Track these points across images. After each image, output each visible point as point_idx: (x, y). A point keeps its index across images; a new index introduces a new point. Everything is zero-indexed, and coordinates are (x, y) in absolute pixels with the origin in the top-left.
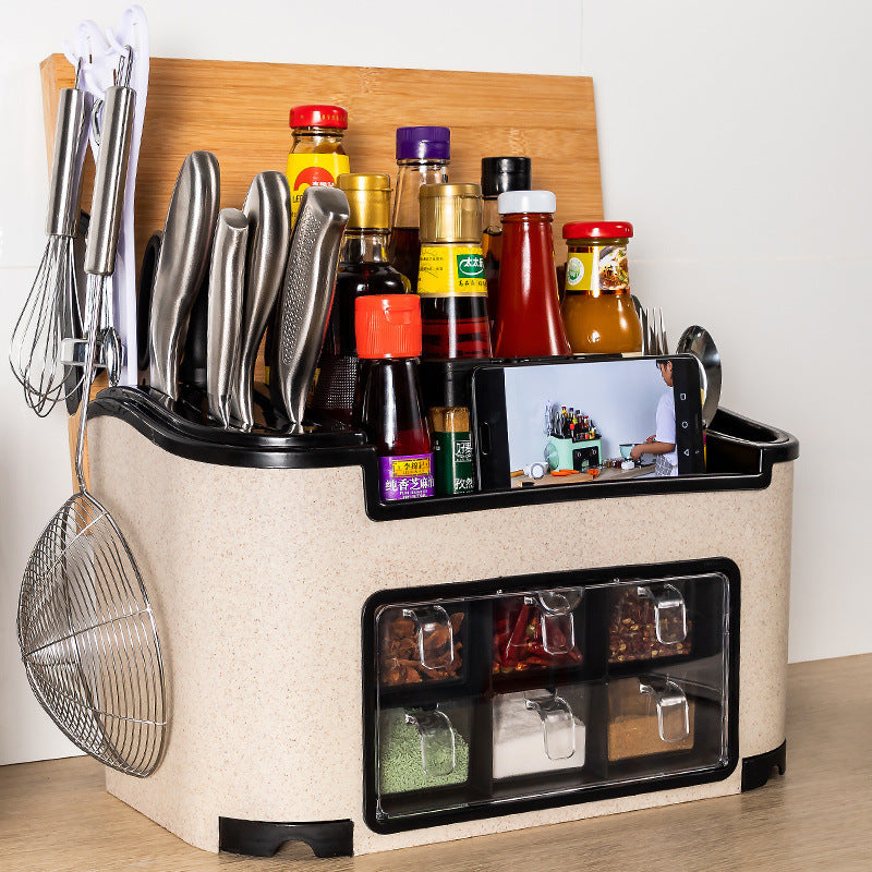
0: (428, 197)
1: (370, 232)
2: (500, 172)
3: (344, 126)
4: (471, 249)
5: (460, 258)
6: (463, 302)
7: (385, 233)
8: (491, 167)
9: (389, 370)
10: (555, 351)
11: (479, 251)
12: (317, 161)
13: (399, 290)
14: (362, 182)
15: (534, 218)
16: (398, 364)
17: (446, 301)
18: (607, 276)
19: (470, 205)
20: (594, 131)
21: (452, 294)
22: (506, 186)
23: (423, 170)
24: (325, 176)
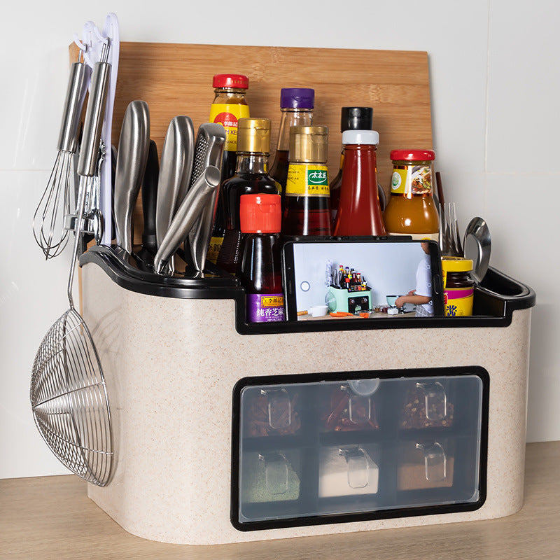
0: (295, 132)
1: (257, 154)
2: (352, 116)
3: (246, 87)
4: (320, 167)
5: (310, 172)
6: (314, 201)
7: (268, 155)
8: (347, 113)
9: (259, 240)
10: (374, 233)
11: (325, 168)
12: (228, 108)
13: (273, 191)
14: (253, 124)
15: (365, 148)
16: (265, 238)
17: (302, 199)
18: (416, 184)
19: (320, 140)
20: (427, 86)
21: (307, 195)
22: (355, 125)
23: (296, 115)
24: (233, 118)
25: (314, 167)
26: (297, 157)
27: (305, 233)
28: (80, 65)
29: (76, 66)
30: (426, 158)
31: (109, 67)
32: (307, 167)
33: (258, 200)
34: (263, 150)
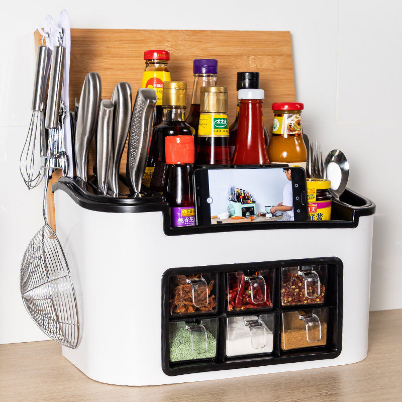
0: (204, 91)
1: (177, 107)
2: (244, 79)
3: (168, 59)
4: (222, 116)
5: (215, 119)
6: (218, 140)
7: (185, 108)
8: (241, 76)
9: (179, 169)
10: (261, 162)
11: (225, 116)
12: (155, 75)
13: (189, 133)
14: (174, 85)
15: (254, 102)
16: (183, 167)
17: (210, 138)
18: (289, 127)
19: (222, 97)
21: (213, 136)
22: (247, 85)
23: (204, 79)
24: (159, 81)
25: (218, 116)
26: (206, 108)
27: (212, 162)
28: (44, 48)
29: (41, 48)
30: (297, 108)
32: (213, 116)
33: (178, 140)
34: (181, 104)
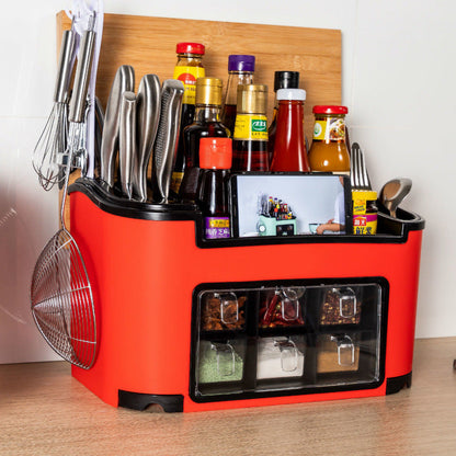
0: (241, 89)
1: (211, 106)
2: (283, 79)
3: (203, 53)
4: (261, 117)
5: (253, 121)
6: (256, 144)
7: (219, 107)
8: (279, 76)
9: (214, 175)
10: (301, 170)
11: (265, 118)
12: (188, 70)
13: (224, 135)
14: (208, 81)
15: (295, 103)
16: (218, 172)
17: (247, 142)
18: (333, 133)
19: (261, 96)
20: (339, 58)
21: (250, 139)
22: (286, 86)
23: (240, 76)
24: (192, 78)
25: (256, 117)
26: (244, 109)
27: (249, 170)
28: (70, 33)
29: (67, 33)
30: (340, 112)
31: (95, 35)
32: (251, 117)
33: (214, 142)
34: (216, 103)
